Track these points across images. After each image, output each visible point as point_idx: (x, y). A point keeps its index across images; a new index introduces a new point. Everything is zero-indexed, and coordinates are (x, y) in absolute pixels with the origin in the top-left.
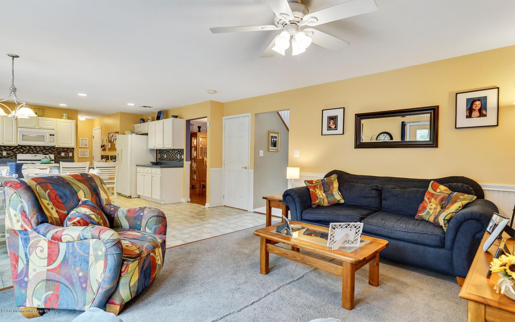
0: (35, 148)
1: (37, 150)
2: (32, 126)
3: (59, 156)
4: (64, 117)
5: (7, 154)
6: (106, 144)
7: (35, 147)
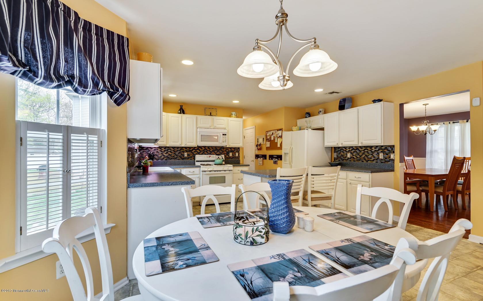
0: (209, 149)
1: (211, 151)
2: (208, 126)
3: (227, 156)
4: (233, 116)
5: (188, 155)
6: (262, 143)
7: (209, 147)
